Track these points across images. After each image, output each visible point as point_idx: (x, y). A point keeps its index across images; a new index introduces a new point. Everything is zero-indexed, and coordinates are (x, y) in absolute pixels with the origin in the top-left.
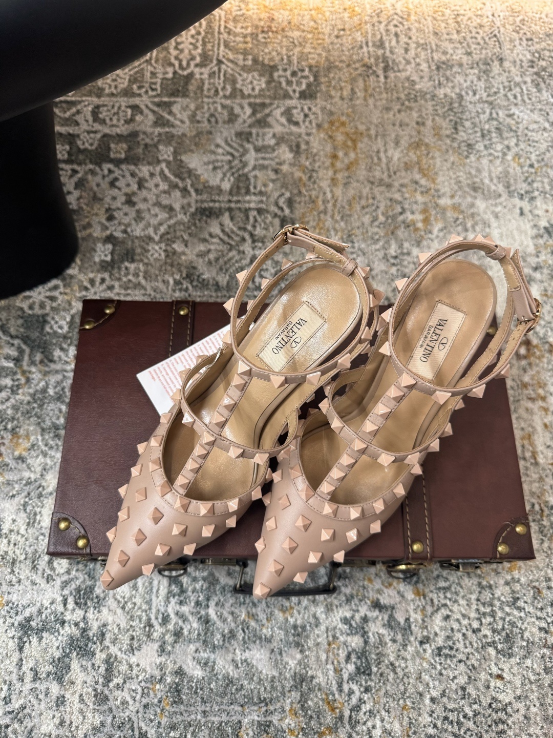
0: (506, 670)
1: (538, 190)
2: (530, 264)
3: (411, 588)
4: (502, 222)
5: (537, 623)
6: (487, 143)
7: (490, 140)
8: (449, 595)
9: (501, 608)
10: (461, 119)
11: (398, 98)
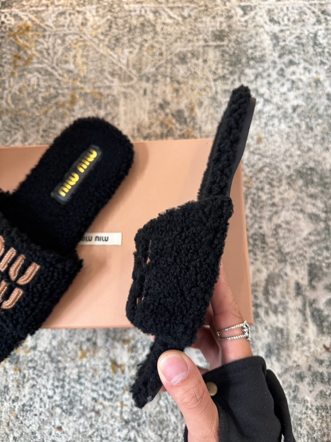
0: (65, 424)
1: (161, 75)
2: (142, 134)
3: (13, 366)
4: (129, 101)
5: (92, 394)
6: (130, 37)
7: (133, 35)
8: (36, 372)
9: (69, 383)
10: (115, 18)
11: (71, 4)
